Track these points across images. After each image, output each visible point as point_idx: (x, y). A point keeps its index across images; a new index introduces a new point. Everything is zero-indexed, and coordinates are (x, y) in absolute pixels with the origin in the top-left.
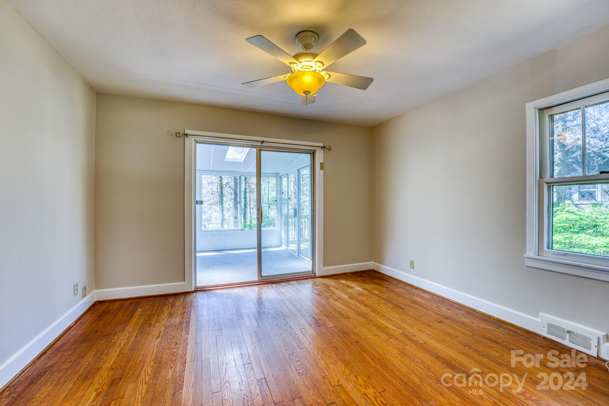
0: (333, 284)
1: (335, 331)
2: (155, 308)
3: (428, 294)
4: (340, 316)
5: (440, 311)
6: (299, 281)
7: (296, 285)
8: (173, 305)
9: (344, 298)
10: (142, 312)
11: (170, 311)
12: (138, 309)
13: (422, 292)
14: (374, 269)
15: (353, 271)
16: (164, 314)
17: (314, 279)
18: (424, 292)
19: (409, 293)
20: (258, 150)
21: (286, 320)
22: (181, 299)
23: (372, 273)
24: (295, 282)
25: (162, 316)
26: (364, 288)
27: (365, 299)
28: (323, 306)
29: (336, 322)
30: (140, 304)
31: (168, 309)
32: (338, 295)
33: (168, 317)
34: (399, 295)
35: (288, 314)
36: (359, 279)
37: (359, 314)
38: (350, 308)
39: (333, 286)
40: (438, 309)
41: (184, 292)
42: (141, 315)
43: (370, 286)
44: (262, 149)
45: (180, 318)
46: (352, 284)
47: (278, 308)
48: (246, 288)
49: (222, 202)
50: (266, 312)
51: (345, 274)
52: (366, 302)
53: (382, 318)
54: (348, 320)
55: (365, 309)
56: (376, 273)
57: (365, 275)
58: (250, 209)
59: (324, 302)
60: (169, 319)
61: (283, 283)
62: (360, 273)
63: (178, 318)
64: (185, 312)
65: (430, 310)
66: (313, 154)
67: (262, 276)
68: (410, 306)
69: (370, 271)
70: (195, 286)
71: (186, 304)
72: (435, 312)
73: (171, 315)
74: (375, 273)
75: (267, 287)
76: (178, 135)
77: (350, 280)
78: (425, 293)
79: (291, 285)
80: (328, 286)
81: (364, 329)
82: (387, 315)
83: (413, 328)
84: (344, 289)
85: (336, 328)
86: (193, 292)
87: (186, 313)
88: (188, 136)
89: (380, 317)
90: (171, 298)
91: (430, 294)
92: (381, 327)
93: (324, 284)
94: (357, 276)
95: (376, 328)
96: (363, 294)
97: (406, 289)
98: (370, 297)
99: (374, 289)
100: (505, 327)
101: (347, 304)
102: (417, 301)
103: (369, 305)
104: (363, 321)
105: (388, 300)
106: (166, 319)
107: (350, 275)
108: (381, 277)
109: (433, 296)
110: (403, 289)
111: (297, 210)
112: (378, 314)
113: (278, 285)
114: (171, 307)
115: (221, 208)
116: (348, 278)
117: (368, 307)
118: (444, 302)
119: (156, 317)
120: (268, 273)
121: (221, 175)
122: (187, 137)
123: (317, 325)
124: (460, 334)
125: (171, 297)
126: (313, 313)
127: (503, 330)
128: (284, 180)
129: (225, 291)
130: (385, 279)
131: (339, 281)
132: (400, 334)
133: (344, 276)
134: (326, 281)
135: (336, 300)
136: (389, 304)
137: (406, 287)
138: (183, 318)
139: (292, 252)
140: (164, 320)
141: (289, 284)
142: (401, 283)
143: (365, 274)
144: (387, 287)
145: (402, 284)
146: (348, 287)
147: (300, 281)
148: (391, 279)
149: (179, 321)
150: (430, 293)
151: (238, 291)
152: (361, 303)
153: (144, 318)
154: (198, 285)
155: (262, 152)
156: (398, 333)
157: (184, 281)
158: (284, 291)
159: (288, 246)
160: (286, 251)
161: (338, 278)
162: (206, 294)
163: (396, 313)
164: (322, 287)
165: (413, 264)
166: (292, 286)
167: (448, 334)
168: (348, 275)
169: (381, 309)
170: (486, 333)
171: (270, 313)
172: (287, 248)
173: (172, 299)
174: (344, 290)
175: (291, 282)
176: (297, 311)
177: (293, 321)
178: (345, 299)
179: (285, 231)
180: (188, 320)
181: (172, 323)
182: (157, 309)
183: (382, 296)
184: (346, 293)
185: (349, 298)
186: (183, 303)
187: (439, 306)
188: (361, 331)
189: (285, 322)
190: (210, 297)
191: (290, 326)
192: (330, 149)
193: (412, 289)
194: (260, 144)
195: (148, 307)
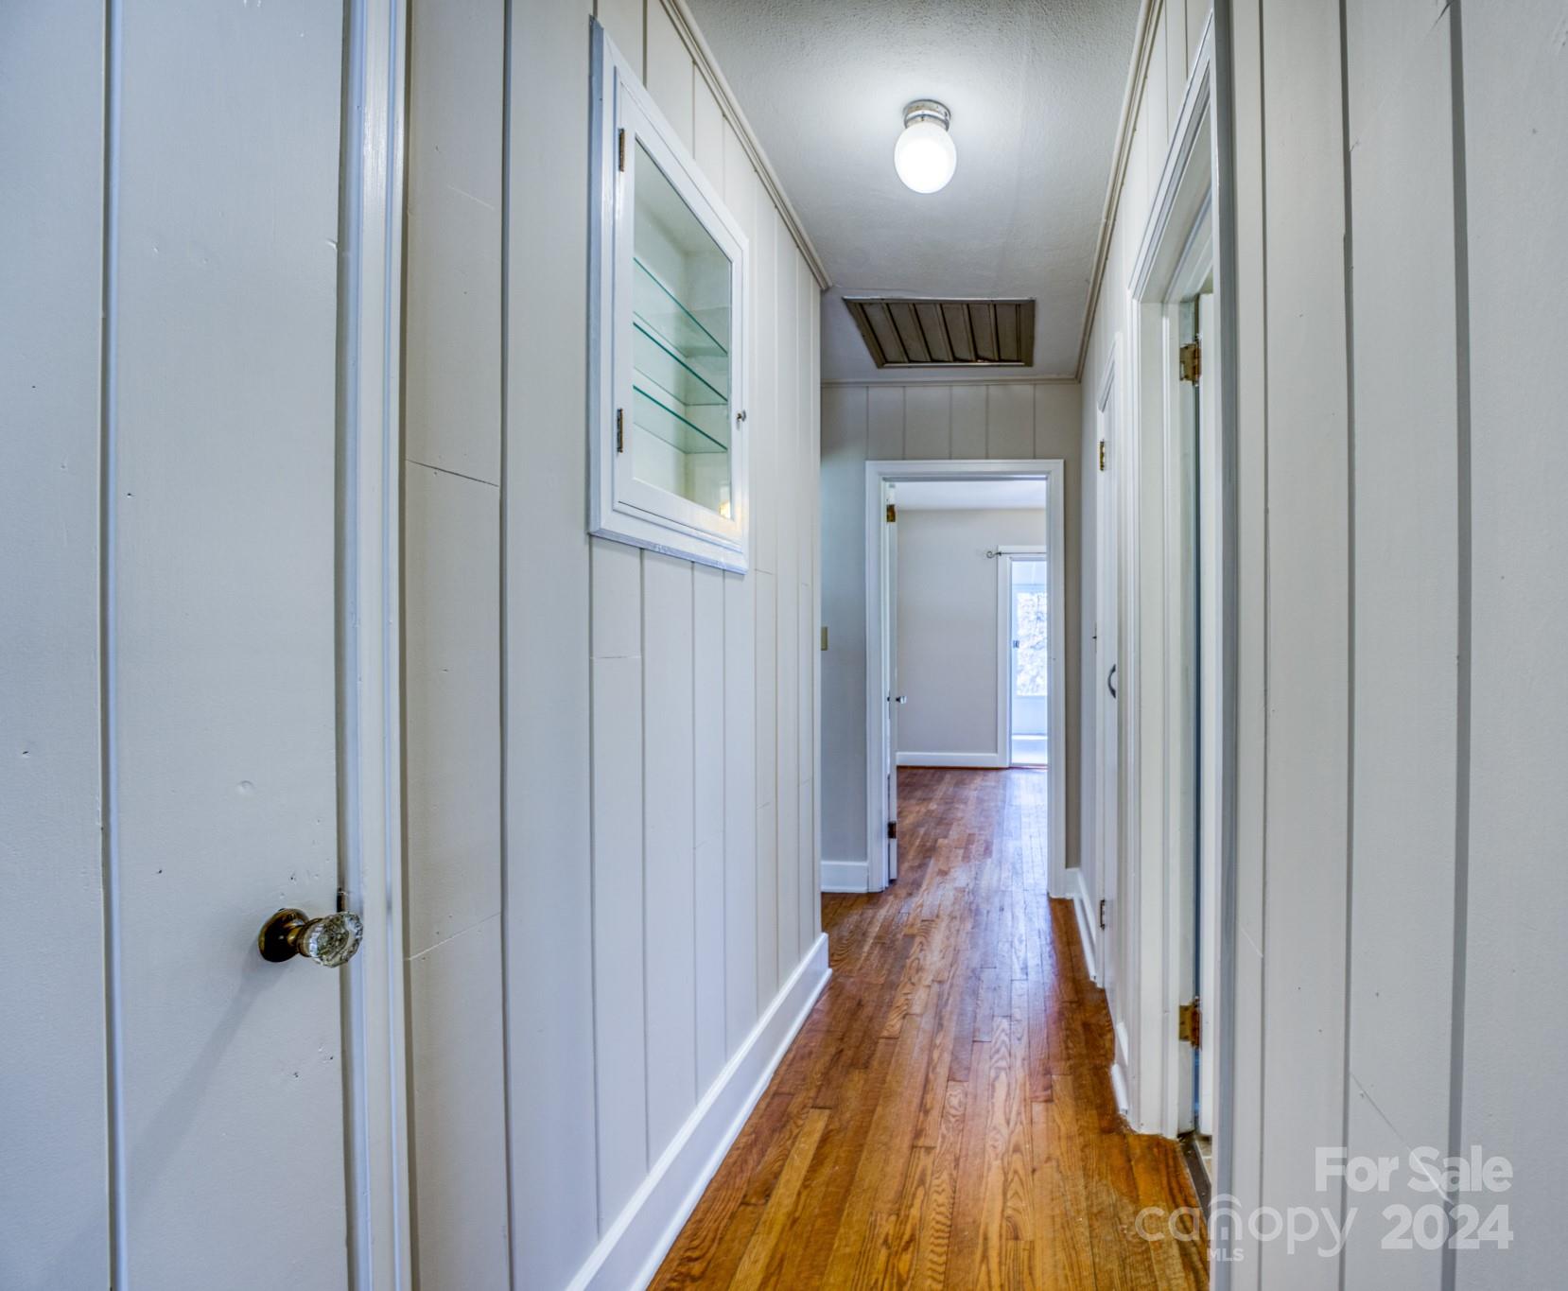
76: (990, 554)
86: (1007, 769)
88: (1001, 555)
157: (996, 751)
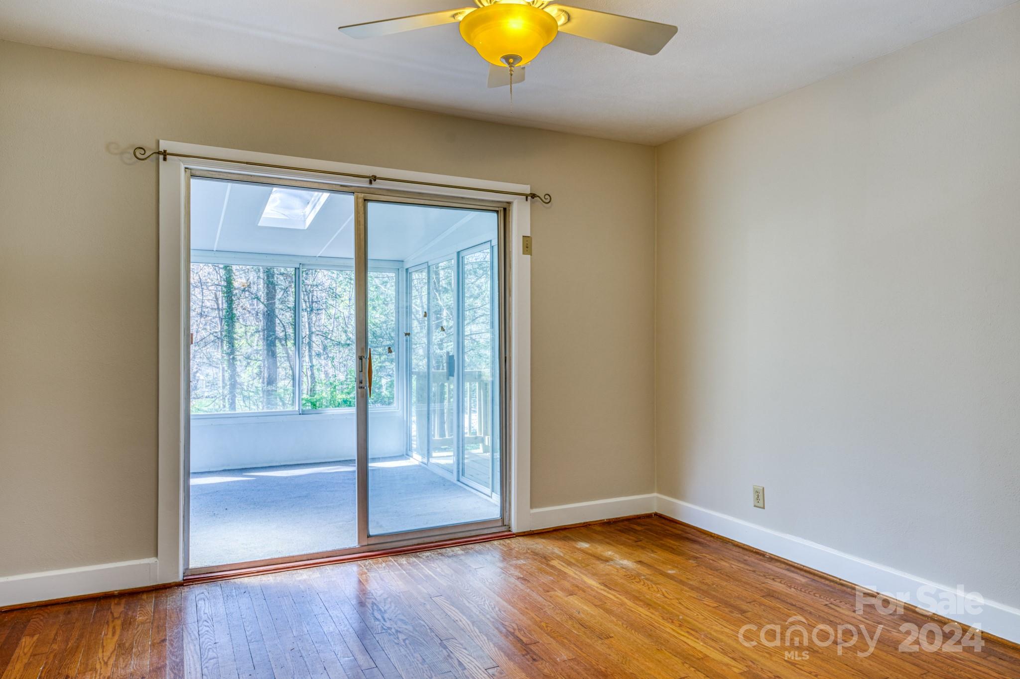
0: (557, 551)
1: (576, 671)
2: (76, 634)
3: (802, 573)
4: (585, 633)
5: (836, 614)
6: (468, 546)
7: (462, 558)
8: (128, 623)
9: (589, 587)
10: (36, 647)
11: (120, 639)
12: (24, 640)
13: (788, 570)
14: (659, 512)
15: (605, 517)
16: (103, 647)
17: (508, 541)
18: (793, 569)
19: (754, 571)
20: (361, 201)
21: (445, 648)
22: (149, 605)
23: (656, 523)
24: (457, 548)
25: (100, 655)
26: (638, 559)
27: (645, 589)
28: (537, 609)
29: (578, 647)
30: (25, 626)
31: (114, 634)
32: (574, 578)
33: (118, 657)
34: (729, 576)
35: (451, 631)
36: (624, 538)
37: (634, 625)
38: (609, 611)
39: (559, 557)
40: (830, 611)
41: (153, 586)
42: (35, 655)
43: (652, 555)
44: (369, 197)
45: (151, 658)
46: (608, 552)
47: (420, 618)
48: (329, 569)
49: (230, 337)
50: (390, 628)
51: (586, 525)
52: (647, 596)
53: (691, 634)
54: (607, 641)
55: (648, 613)
56: (666, 522)
57: (639, 528)
58: (310, 356)
59: (540, 599)
60: (121, 660)
61: (428, 554)
62: (626, 523)
63: (148, 655)
64: (164, 640)
65: (810, 613)
66: (504, 212)
67: (369, 536)
68: (761, 604)
69: (649, 516)
70: (187, 569)
71: (165, 619)
72: (824, 618)
73: (123, 649)
74: (664, 521)
75: (384, 565)
76: (139, 153)
77: (600, 542)
78: (793, 572)
79: (449, 557)
80: (545, 559)
81: (650, 665)
82: (705, 628)
83: (774, 659)
84: (588, 565)
85: (579, 663)
86: (180, 585)
87: (167, 643)
88: (168, 157)
89: (688, 632)
90: (118, 604)
91: (806, 574)
92: (692, 658)
93: (535, 553)
94: (620, 531)
95: (680, 661)
96: (639, 575)
97: (745, 562)
98: (656, 584)
99: (663, 563)
100: (1002, 654)
101: (599, 603)
102: (775, 592)
103: (655, 603)
104: (645, 644)
105: (703, 590)
106: (111, 662)
107: (599, 529)
108: (679, 532)
109: (816, 578)
110: (739, 561)
111: (455, 358)
112: (680, 626)
113: (414, 559)
114: (123, 629)
115: (229, 354)
116: (595, 535)
117: (654, 608)
118: (843, 592)
119: (80, 657)
120: (381, 526)
121: (228, 262)
122: (165, 159)
123: (528, 657)
124: (891, 672)
125: (116, 601)
126: (516, 627)
127: (997, 660)
128: (419, 278)
129: (270, 579)
130: (690, 536)
131: (573, 544)
132: (741, 674)
133: (584, 530)
134: (539, 544)
135: (571, 594)
136: (707, 601)
137: (746, 558)
138: (161, 656)
139: (441, 472)
140: (106, 663)
141: (442, 554)
142: (731, 547)
143: (639, 524)
144: (696, 558)
145: (734, 548)
146: (599, 558)
147: (471, 546)
148: (704, 536)
149: (151, 664)
150: (806, 571)
151: (304, 576)
152: (637, 598)
153: (46, 663)
154: (193, 565)
155: (370, 205)
156: (735, 670)
157: (156, 555)
158: (430, 573)
159: (429, 455)
160: (422, 468)
161: (569, 535)
162: (219, 589)
163: (727, 621)
164: (530, 561)
165: (761, 497)
166: (450, 560)
167: (860, 671)
168: (592, 527)
169: (688, 612)
170: (957, 669)
171: (400, 632)
172: (425, 461)
173: (123, 606)
174: (589, 568)
175: (448, 549)
176: (473, 623)
177: (465, 649)
178: (593, 590)
179: (419, 415)
180: (178, 660)
181: (130, 669)
182: (81, 636)
183: (686, 580)
184: (594, 575)
185: (602, 587)
186: (157, 616)
187: (831, 603)
188: (642, 667)
189: (444, 651)
190: (232, 596)
191: (460, 664)
192: (548, 200)
193: (760, 560)
194: (364, 183)
195: (54, 632)
